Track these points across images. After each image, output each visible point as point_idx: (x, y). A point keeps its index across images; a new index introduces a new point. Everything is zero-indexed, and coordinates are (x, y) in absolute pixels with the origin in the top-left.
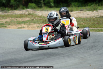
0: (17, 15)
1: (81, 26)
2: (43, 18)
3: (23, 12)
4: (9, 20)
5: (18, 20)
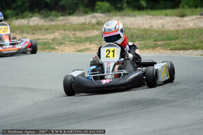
3: (85, 19)
4: (59, 35)
5: (77, 35)
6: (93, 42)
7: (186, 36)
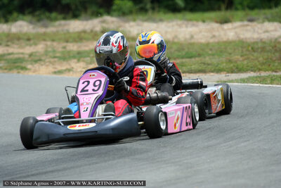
5: (68, 48)
6: (82, 59)
7: (213, 53)
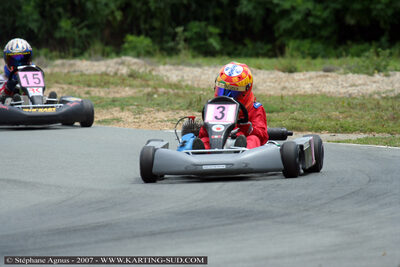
0: (89, 75)
1: (333, 123)
2: (187, 91)
3: (107, 66)
5: (93, 94)
6: (126, 108)
7: (299, 107)
